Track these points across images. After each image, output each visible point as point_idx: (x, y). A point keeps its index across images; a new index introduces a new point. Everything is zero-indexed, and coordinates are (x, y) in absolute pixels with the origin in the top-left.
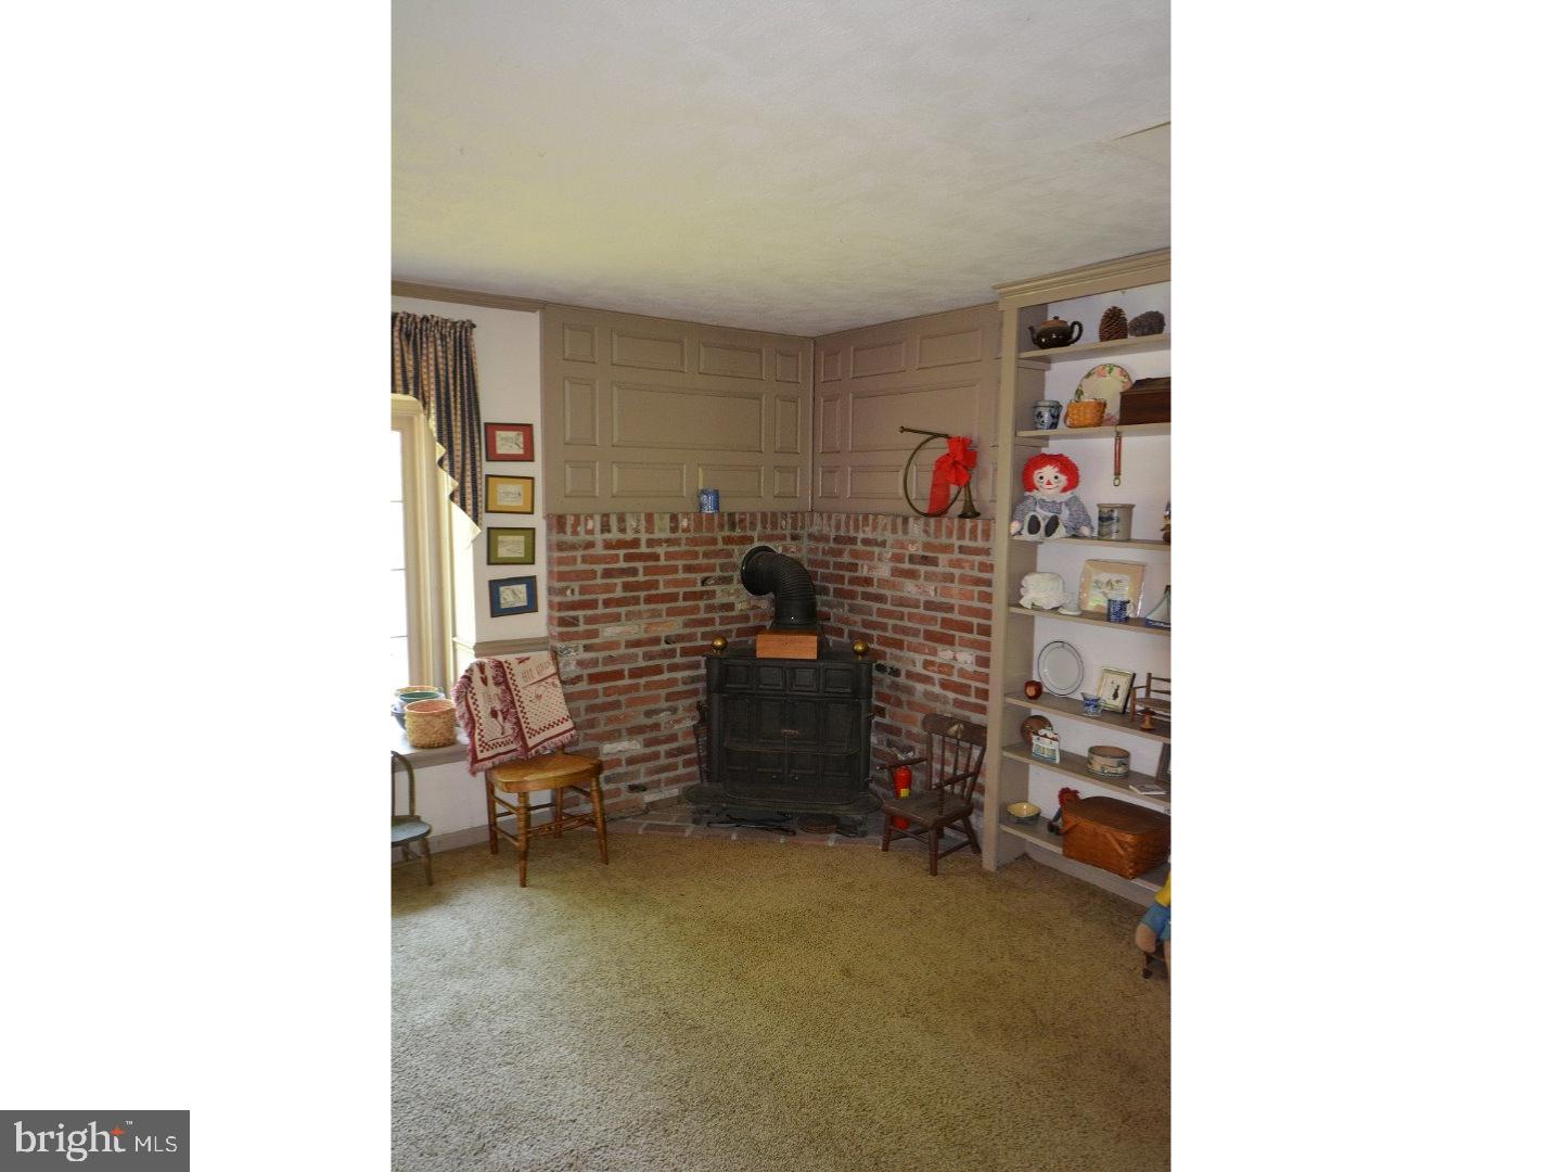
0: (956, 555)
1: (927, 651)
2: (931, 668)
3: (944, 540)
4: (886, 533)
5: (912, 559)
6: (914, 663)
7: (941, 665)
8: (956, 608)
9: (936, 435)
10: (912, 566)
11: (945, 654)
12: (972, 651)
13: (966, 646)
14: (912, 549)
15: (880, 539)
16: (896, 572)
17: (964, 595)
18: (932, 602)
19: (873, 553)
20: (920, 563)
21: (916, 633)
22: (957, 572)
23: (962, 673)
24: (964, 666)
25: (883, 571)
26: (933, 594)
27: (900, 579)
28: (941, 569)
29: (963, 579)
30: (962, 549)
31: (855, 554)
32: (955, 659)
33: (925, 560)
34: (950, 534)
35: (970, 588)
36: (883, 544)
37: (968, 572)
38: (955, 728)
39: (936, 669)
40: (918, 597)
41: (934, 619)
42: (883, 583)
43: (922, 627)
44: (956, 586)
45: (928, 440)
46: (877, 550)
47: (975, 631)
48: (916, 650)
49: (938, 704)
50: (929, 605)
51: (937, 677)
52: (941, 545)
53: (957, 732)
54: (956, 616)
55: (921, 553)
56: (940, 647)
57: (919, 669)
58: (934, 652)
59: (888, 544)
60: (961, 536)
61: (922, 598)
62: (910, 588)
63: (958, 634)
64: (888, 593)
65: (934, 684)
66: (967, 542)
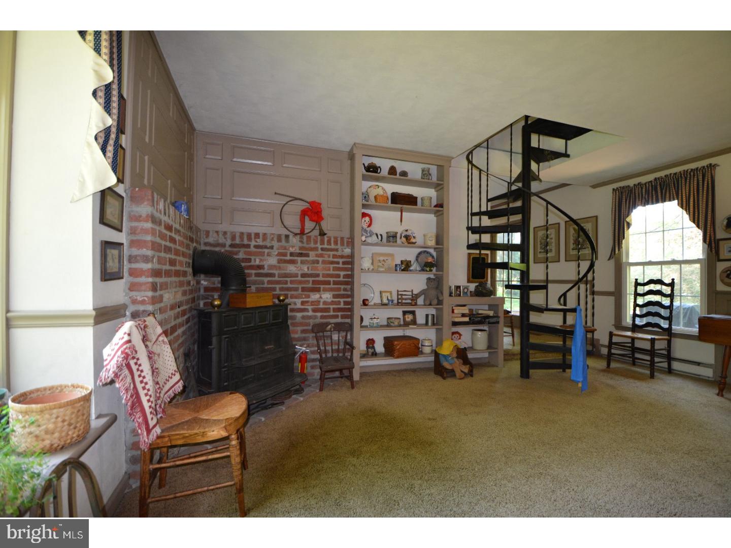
0: (320, 252)
1: (304, 296)
2: (306, 304)
3: (312, 245)
4: (273, 242)
5: (292, 254)
6: (295, 304)
7: (312, 302)
8: (321, 275)
9: (296, 199)
10: (291, 258)
11: (315, 297)
12: (330, 293)
13: (326, 291)
14: (292, 250)
15: (269, 245)
16: (280, 261)
17: (324, 269)
18: (307, 274)
19: (264, 252)
20: (297, 256)
21: (296, 289)
22: (320, 259)
23: (325, 303)
24: (326, 300)
25: (273, 261)
26: (306, 270)
27: (285, 265)
28: (311, 258)
29: (324, 262)
30: (322, 249)
31: (250, 253)
32: (321, 297)
33: (300, 255)
34: (316, 242)
35: (328, 266)
36: (272, 247)
37: (326, 259)
38: (329, 327)
39: (310, 304)
40: (296, 272)
41: (308, 281)
42: (271, 267)
43: (300, 286)
44: (320, 266)
45: (290, 201)
46: (266, 251)
47: (332, 284)
48: (296, 297)
49: (311, 320)
50: (303, 275)
51: (310, 308)
52: (311, 247)
53: (331, 328)
54: (321, 278)
55: (298, 251)
56: (311, 294)
57: (299, 306)
58: (309, 297)
59: (275, 248)
60: (322, 243)
61: (300, 273)
62: (292, 269)
63: (322, 287)
64: (276, 272)
65: (308, 312)
66: (326, 246)
